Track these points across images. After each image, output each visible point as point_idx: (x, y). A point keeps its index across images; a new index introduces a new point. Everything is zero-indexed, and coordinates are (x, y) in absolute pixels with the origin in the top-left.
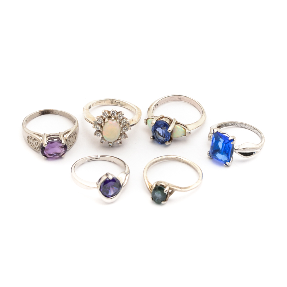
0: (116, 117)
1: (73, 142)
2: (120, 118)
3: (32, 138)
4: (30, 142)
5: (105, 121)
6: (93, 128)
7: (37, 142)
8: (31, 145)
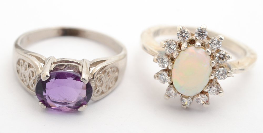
0: (206, 43)
1: (109, 88)
2: (214, 47)
3: (25, 63)
4: (21, 74)
5: (180, 49)
6: (154, 61)
7: (32, 72)
8: (23, 80)
